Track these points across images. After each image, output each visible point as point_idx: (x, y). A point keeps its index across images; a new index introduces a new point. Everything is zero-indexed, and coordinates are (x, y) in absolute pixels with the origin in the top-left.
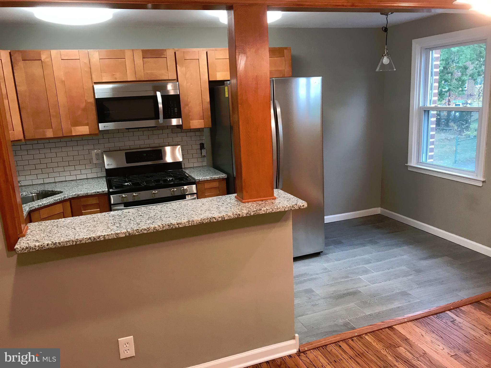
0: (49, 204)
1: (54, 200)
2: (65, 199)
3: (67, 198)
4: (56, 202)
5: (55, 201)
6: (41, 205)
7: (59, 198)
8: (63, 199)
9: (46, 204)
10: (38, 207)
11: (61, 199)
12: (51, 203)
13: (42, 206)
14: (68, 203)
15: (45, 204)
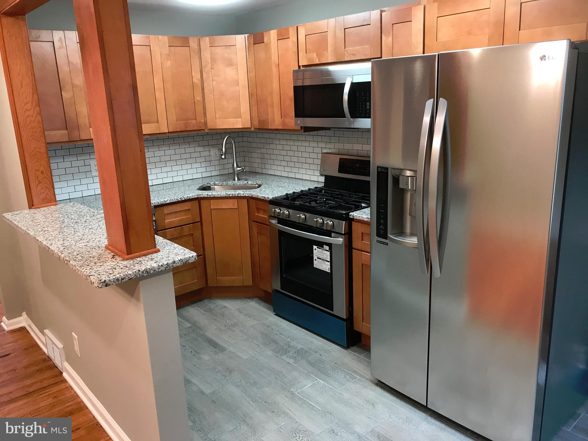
0: (219, 196)
1: (226, 193)
2: (240, 195)
3: (242, 196)
4: (228, 196)
5: (226, 195)
6: (210, 195)
7: (232, 193)
8: (236, 195)
9: (216, 196)
10: (207, 196)
11: (235, 194)
12: (222, 196)
13: (212, 196)
14: (245, 201)
15: (214, 195)
